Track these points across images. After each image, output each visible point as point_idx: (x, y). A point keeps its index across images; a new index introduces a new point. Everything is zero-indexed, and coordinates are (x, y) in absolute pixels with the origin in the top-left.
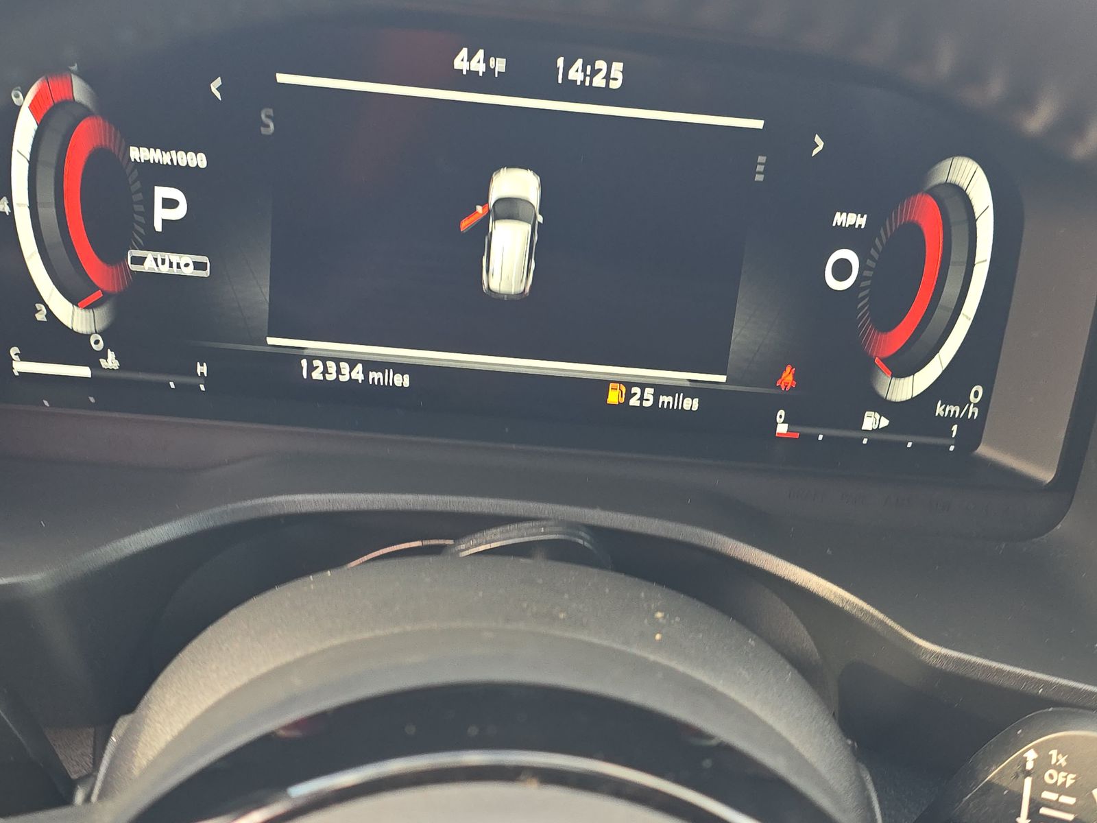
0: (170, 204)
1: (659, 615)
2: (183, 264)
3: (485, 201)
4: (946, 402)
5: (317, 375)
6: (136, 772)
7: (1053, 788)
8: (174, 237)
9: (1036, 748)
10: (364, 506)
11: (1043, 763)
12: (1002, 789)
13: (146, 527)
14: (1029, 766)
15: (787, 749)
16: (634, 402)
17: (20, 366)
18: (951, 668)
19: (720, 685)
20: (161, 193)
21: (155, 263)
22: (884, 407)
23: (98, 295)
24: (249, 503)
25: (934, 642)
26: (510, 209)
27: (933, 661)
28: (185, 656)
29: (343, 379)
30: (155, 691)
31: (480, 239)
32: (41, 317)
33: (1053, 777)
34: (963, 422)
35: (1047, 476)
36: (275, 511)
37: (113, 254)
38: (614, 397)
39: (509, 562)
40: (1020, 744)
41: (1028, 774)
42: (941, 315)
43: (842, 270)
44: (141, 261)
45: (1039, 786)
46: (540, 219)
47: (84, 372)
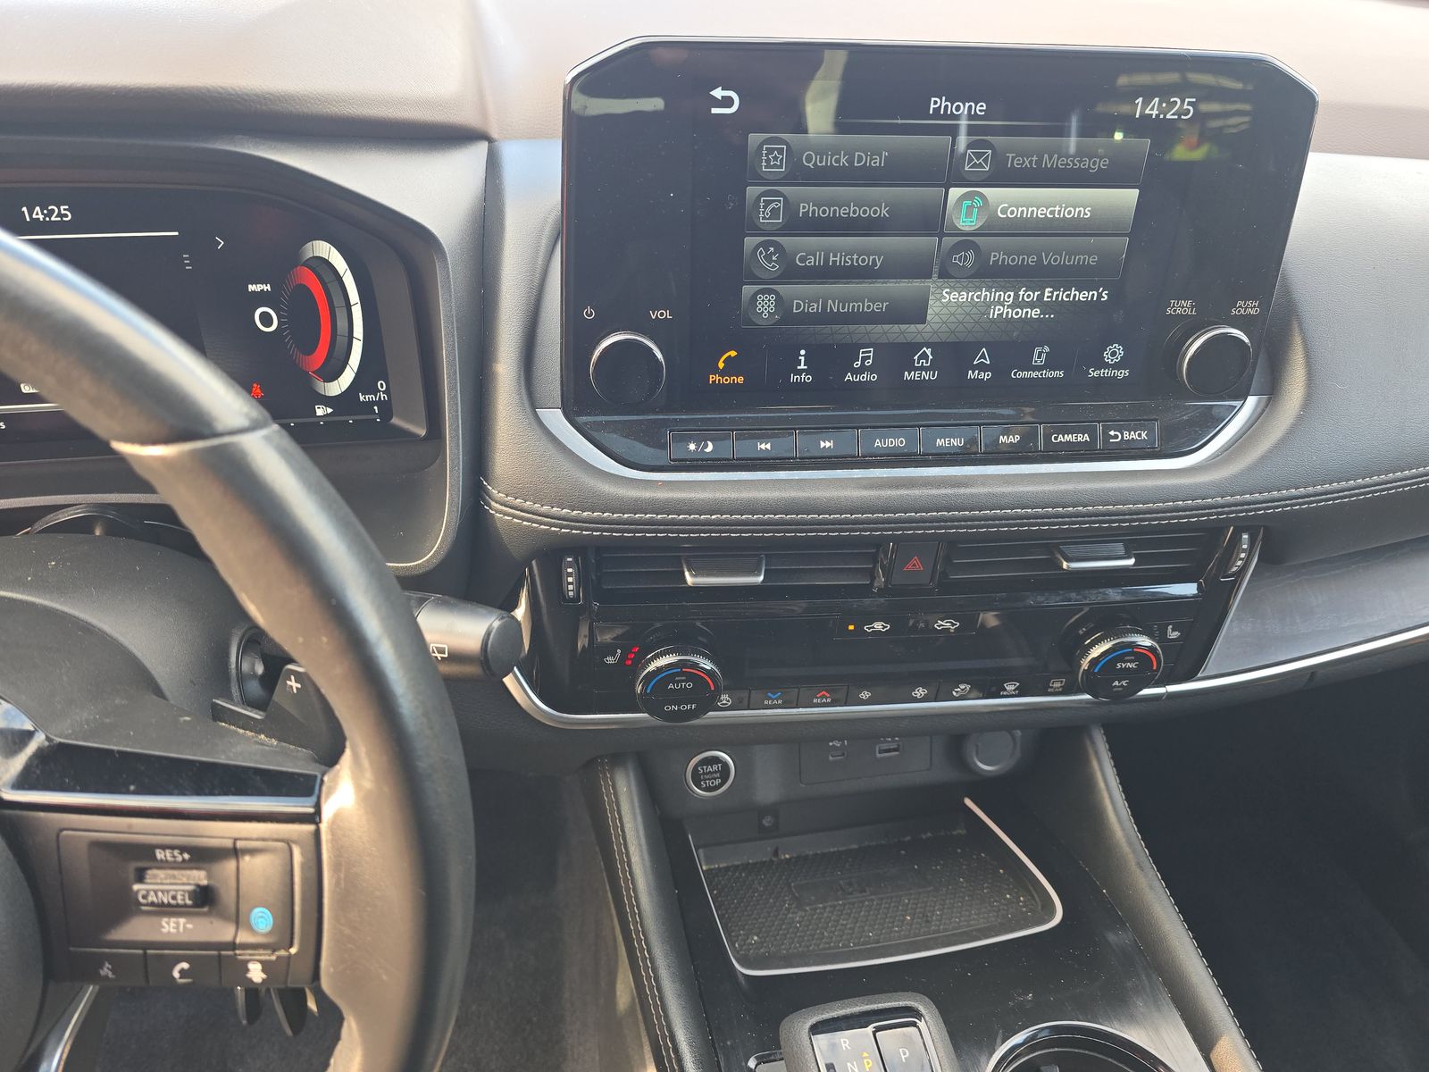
4: (365, 392)
22: (326, 401)
34: (379, 403)
35: (422, 432)
43: (266, 319)
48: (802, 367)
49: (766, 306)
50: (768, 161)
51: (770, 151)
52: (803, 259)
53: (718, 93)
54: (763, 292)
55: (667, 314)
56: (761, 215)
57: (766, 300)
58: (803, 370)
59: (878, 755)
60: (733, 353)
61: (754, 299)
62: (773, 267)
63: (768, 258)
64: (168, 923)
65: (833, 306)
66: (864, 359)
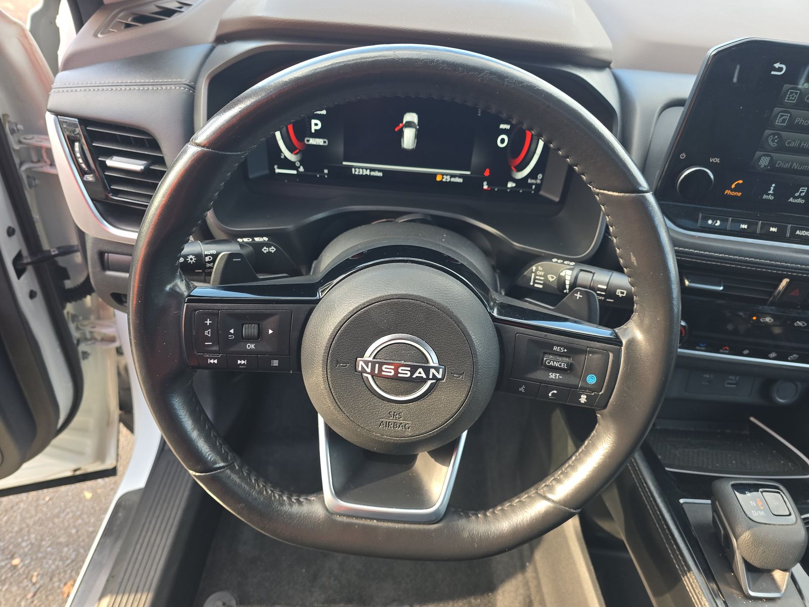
0: (316, 125)
1: (445, 235)
2: (319, 142)
3: (402, 122)
4: (532, 179)
5: (357, 173)
6: (321, 271)
7: (539, 276)
8: (317, 134)
9: (536, 266)
10: (371, 209)
11: (537, 269)
12: (527, 276)
13: (317, 213)
14: (534, 271)
15: (474, 267)
16: (444, 180)
17: (278, 171)
18: (521, 249)
19: (457, 251)
20: (313, 121)
21: (313, 141)
22: (514, 180)
23: (298, 151)
24: (342, 208)
25: (518, 243)
26: (409, 124)
27: (518, 248)
28: (330, 245)
29: (364, 174)
30: (323, 253)
31: (401, 134)
32: (282, 157)
33: (539, 273)
34: (536, 184)
35: (557, 200)
36: (347, 211)
37: (301, 139)
38: (439, 178)
39: (409, 223)
40: (532, 265)
41: (533, 272)
42: (530, 154)
43: (503, 141)
44: (308, 141)
45: (536, 275)
46: (418, 127)
47: (294, 172)
48: (771, 192)
49: (764, 162)
50: (789, 97)
51: (792, 93)
52: (789, 143)
53: (777, 65)
54: (765, 155)
55: (718, 160)
56: (777, 121)
57: (765, 160)
58: (771, 194)
59: (726, 385)
60: (741, 182)
61: (760, 158)
62: (773, 145)
63: (773, 141)
64: (552, 375)
65: (795, 166)
66: (801, 192)
